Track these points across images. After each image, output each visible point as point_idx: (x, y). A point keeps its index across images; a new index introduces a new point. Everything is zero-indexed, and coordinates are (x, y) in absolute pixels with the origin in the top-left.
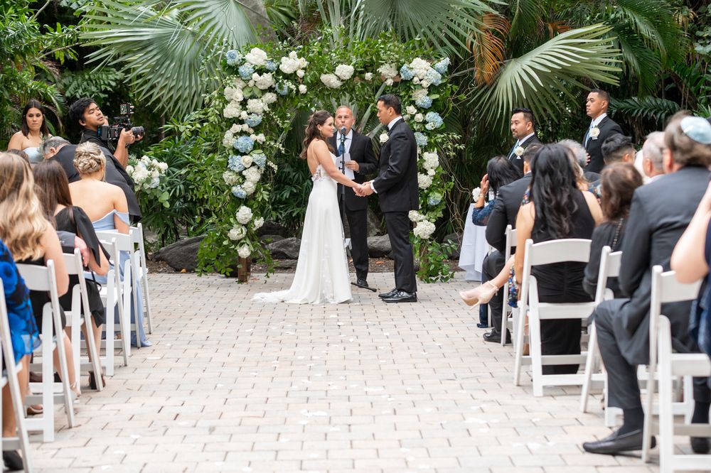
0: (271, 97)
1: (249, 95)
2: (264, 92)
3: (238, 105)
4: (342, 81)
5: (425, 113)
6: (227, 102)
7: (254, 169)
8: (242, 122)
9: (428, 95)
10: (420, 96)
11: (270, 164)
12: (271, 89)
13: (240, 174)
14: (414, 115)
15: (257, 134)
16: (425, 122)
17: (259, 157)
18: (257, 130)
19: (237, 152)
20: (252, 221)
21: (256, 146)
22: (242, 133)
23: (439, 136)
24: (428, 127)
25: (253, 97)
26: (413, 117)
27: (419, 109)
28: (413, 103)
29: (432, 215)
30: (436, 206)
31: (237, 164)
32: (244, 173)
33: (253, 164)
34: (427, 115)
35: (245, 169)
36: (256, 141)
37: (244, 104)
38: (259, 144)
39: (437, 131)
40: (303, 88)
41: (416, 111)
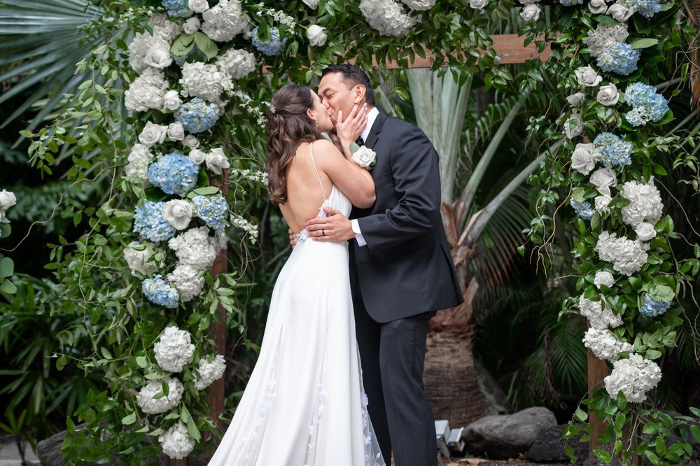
0: (240, 60)
1: (186, 52)
2: (222, 47)
3: (158, 79)
4: (415, 13)
5: (622, 87)
6: (135, 75)
7: (198, 234)
8: (167, 118)
9: (628, 41)
10: (610, 42)
11: (240, 222)
12: (240, 42)
13: (164, 245)
14: (597, 89)
15: (207, 150)
16: (623, 108)
17: (209, 203)
18: (208, 139)
19: (157, 193)
20: (192, 366)
21: (205, 176)
22: (169, 146)
23: (659, 140)
24: (633, 117)
25: (195, 56)
26: (591, 92)
27: (609, 76)
28: (591, 61)
29: (649, 340)
30: (659, 317)
31: (154, 222)
32: (173, 244)
33: (196, 223)
34: (629, 89)
35: (177, 233)
36: (203, 165)
37: (173, 74)
38: (210, 172)
39: (653, 129)
40: (316, 32)
41: (599, 79)
